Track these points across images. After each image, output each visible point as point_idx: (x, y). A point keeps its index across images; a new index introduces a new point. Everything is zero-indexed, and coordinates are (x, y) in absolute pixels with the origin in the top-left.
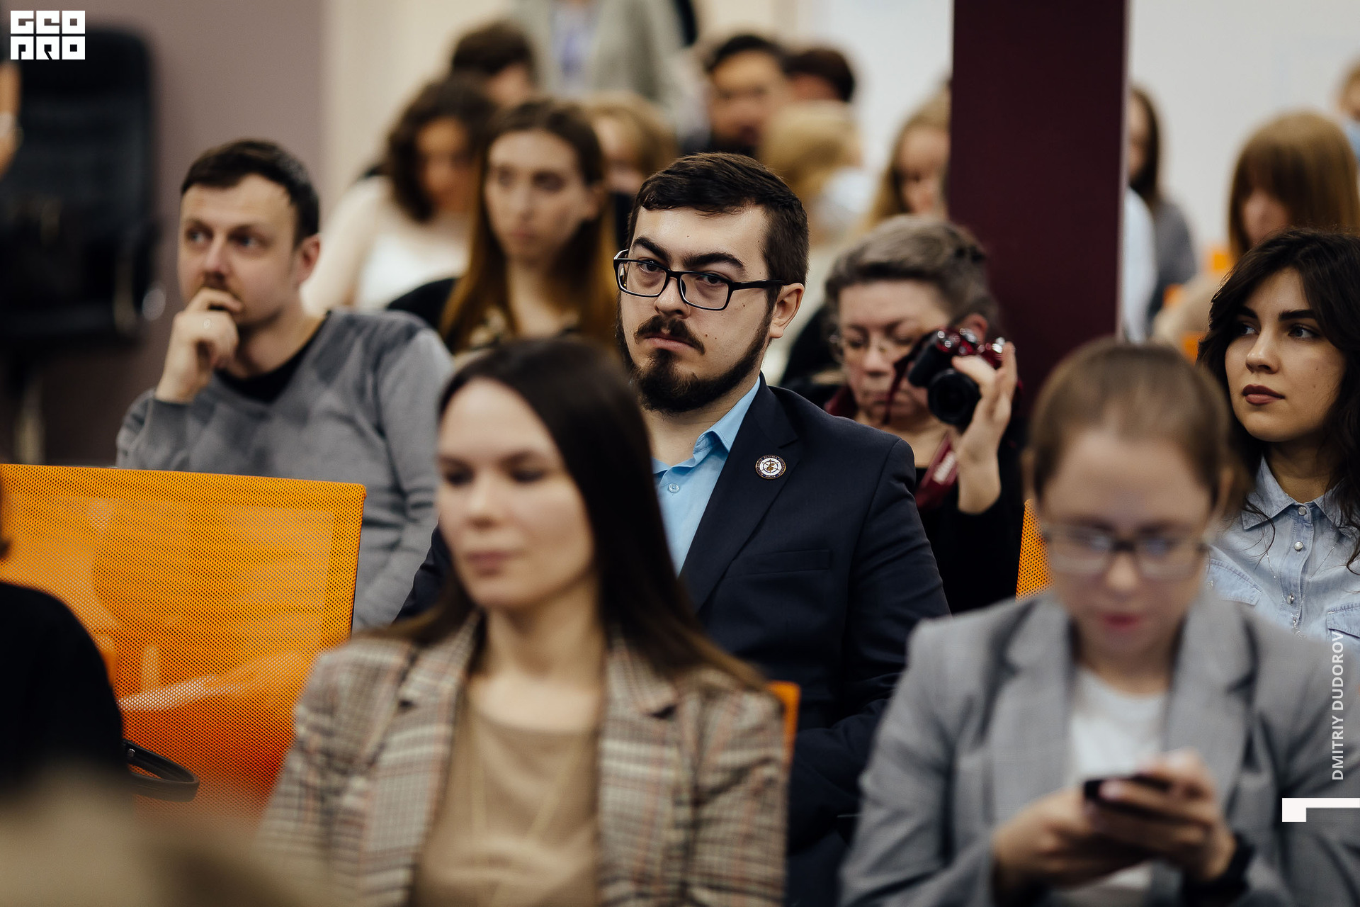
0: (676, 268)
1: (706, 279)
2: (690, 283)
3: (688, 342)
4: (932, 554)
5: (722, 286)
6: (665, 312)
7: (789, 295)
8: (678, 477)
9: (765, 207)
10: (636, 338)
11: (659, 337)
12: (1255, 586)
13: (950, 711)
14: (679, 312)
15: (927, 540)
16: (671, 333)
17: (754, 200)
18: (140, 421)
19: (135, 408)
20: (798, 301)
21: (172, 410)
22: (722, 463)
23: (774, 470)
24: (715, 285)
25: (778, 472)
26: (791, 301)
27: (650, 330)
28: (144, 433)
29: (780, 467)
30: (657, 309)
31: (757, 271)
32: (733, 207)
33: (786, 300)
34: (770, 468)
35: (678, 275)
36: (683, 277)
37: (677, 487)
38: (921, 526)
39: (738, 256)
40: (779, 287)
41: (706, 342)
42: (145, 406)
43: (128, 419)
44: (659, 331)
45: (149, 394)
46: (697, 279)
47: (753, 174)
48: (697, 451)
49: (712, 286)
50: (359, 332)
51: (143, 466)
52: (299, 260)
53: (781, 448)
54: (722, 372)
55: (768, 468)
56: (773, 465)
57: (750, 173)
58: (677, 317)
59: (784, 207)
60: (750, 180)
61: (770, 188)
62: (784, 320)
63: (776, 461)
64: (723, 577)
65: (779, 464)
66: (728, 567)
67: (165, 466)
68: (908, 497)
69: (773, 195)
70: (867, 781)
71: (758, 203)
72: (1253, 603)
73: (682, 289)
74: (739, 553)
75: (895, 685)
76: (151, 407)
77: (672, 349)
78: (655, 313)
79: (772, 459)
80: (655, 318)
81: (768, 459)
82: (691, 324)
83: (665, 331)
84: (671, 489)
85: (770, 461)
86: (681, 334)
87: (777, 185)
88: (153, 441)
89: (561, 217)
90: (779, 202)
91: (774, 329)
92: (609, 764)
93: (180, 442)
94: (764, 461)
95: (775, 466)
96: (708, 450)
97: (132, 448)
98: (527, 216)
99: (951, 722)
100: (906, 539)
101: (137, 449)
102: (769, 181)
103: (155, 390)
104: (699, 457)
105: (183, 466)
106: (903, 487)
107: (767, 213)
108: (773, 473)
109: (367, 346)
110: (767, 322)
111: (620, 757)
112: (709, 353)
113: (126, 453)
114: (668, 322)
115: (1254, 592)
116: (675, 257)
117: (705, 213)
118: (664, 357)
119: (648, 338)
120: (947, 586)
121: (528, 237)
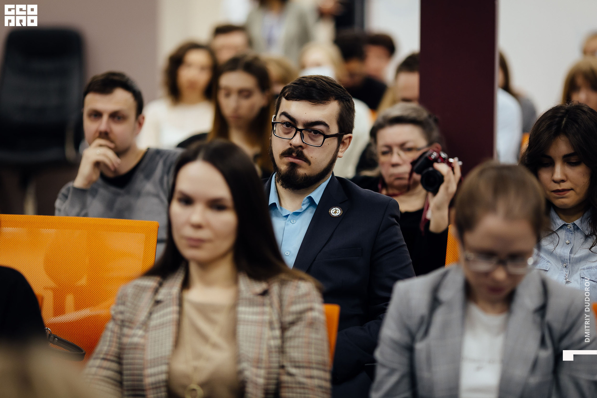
0: (300, 127)
1: (312, 132)
2: (306, 135)
3: (304, 160)
4: (407, 250)
5: (320, 136)
6: (295, 147)
7: (346, 139)
8: (295, 216)
9: (339, 101)
10: (280, 157)
11: (291, 157)
12: (548, 262)
13: (413, 323)
14: (301, 146)
15: (405, 243)
16: (297, 156)
17: (334, 97)
18: (66, 197)
19: (63, 190)
20: (350, 142)
21: (81, 192)
22: (315, 210)
23: (337, 213)
24: (316, 135)
25: (339, 214)
26: (347, 141)
27: (287, 153)
28: (68, 202)
29: (340, 212)
30: (291, 144)
31: (334, 129)
32: (325, 102)
33: (345, 141)
34: (335, 212)
35: (301, 130)
36: (303, 132)
37: (295, 221)
38: (402, 237)
39: (327, 123)
40: (342, 136)
41: (312, 160)
42: (68, 190)
43: (60, 195)
44: (291, 154)
45: (70, 185)
46: (309, 132)
47: (333, 86)
48: (303, 205)
49: (315, 136)
50: (161, 157)
51: (67, 215)
52: (137, 125)
53: (340, 203)
54: (317, 173)
55: (334, 212)
56: (337, 211)
57: (332, 85)
58: (300, 149)
59: (346, 101)
60: (333, 89)
61: (340, 92)
62: (343, 150)
63: (338, 209)
64: (314, 260)
65: (340, 210)
66: (317, 256)
67: (78, 215)
68: (396, 224)
69: (342, 96)
70: (378, 354)
71: (336, 99)
72: (547, 270)
73: (302, 136)
74: (321, 250)
75: (387, 307)
76: (71, 190)
77: (297, 163)
78: (289, 146)
79: (336, 208)
80: (290, 149)
81: (335, 208)
82: (305, 152)
83: (294, 155)
84: (292, 222)
85: (335, 209)
86: (301, 156)
87: (342, 90)
88: (72, 205)
89: (252, 108)
90: (344, 99)
91: (340, 154)
92: (241, 316)
93: (84, 206)
94: (333, 209)
95: (338, 211)
96: (308, 204)
97: (63, 208)
98: (237, 109)
99: (414, 328)
100: (395, 243)
101: (65, 209)
102: (340, 89)
103: (73, 182)
104: (304, 207)
105: (86, 215)
106: (394, 220)
107: (339, 104)
108: (337, 215)
109: (165, 163)
110: (337, 151)
111: (245, 313)
112: (312, 165)
113: (60, 210)
114: (296, 150)
115: (547, 264)
116: (300, 122)
117: (313, 103)
118: (293, 166)
119: (286, 157)
120: (414, 263)
121: (238, 117)
